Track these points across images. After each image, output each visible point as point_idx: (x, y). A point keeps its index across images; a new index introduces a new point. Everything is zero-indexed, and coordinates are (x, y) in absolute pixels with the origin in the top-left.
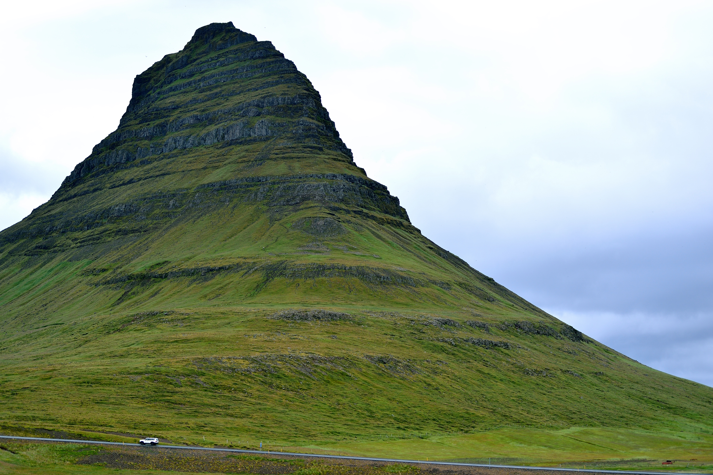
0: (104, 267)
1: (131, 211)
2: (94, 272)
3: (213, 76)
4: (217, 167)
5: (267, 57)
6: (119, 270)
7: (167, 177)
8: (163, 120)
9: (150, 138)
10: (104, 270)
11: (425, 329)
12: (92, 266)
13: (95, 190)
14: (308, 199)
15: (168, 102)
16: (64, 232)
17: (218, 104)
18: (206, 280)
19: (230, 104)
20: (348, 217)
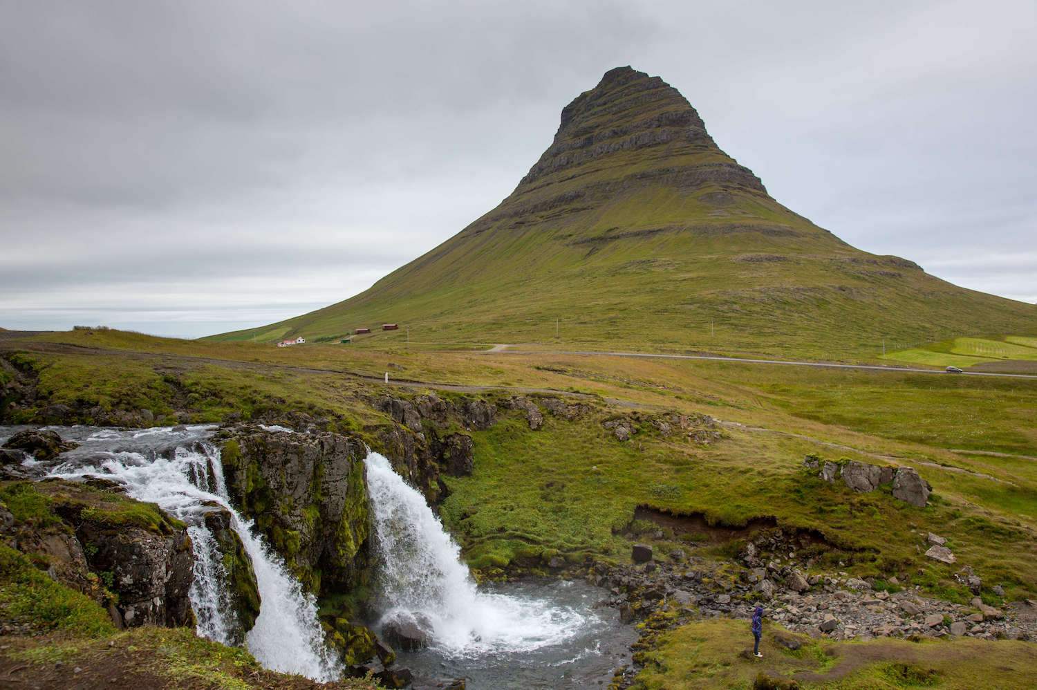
0: (569, 233)
1: (579, 195)
2: (563, 237)
3: (621, 103)
4: (635, 163)
5: (658, 87)
6: (583, 235)
7: (599, 172)
8: (588, 135)
9: (582, 147)
10: (570, 235)
11: (843, 265)
12: (560, 233)
13: (548, 184)
14: (706, 181)
15: (591, 122)
17: (628, 122)
18: (649, 238)
19: (637, 121)
20: (736, 192)
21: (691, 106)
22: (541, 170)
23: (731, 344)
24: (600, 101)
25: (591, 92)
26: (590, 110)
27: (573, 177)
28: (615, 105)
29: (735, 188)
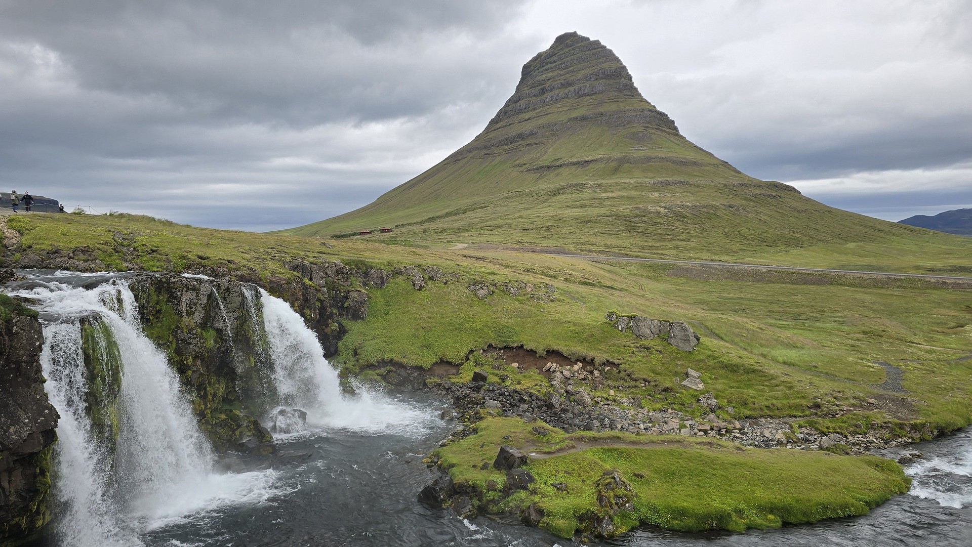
0: (524, 162)
1: (533, 134)
2: (520, 166)
3: (568, 61)
4: (577, 109)
5: (597, 49)
6: (534, 164)
7: (549, 115)
8: (542, 86)
9: (537, 96)
10: (525, 164)
11: (734, 189)
12: (517, 162)
13: (510, 124)
14: (630, 122)
15: (543, 77)
16: (498, 146)
17: (573, 76)
18: (585, 167)
19: (580, 75)
20: (653, 131)
21: (622, 64)
22: (505, 113)
23: (637, 246)
24: (551, 59)
25: (545, 52)
26: (543, 67)
27: (529, 119)
28: (564, 63)
29: (653, 129)
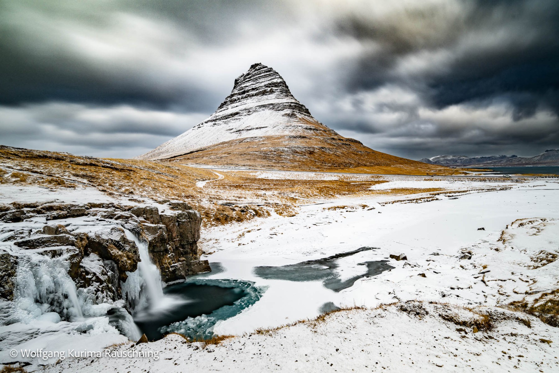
10: (232, 129)
12: (229, 128)
24: (249, 76)
26: (245, 80)
27: (237, 106)
29: (297, 112)
